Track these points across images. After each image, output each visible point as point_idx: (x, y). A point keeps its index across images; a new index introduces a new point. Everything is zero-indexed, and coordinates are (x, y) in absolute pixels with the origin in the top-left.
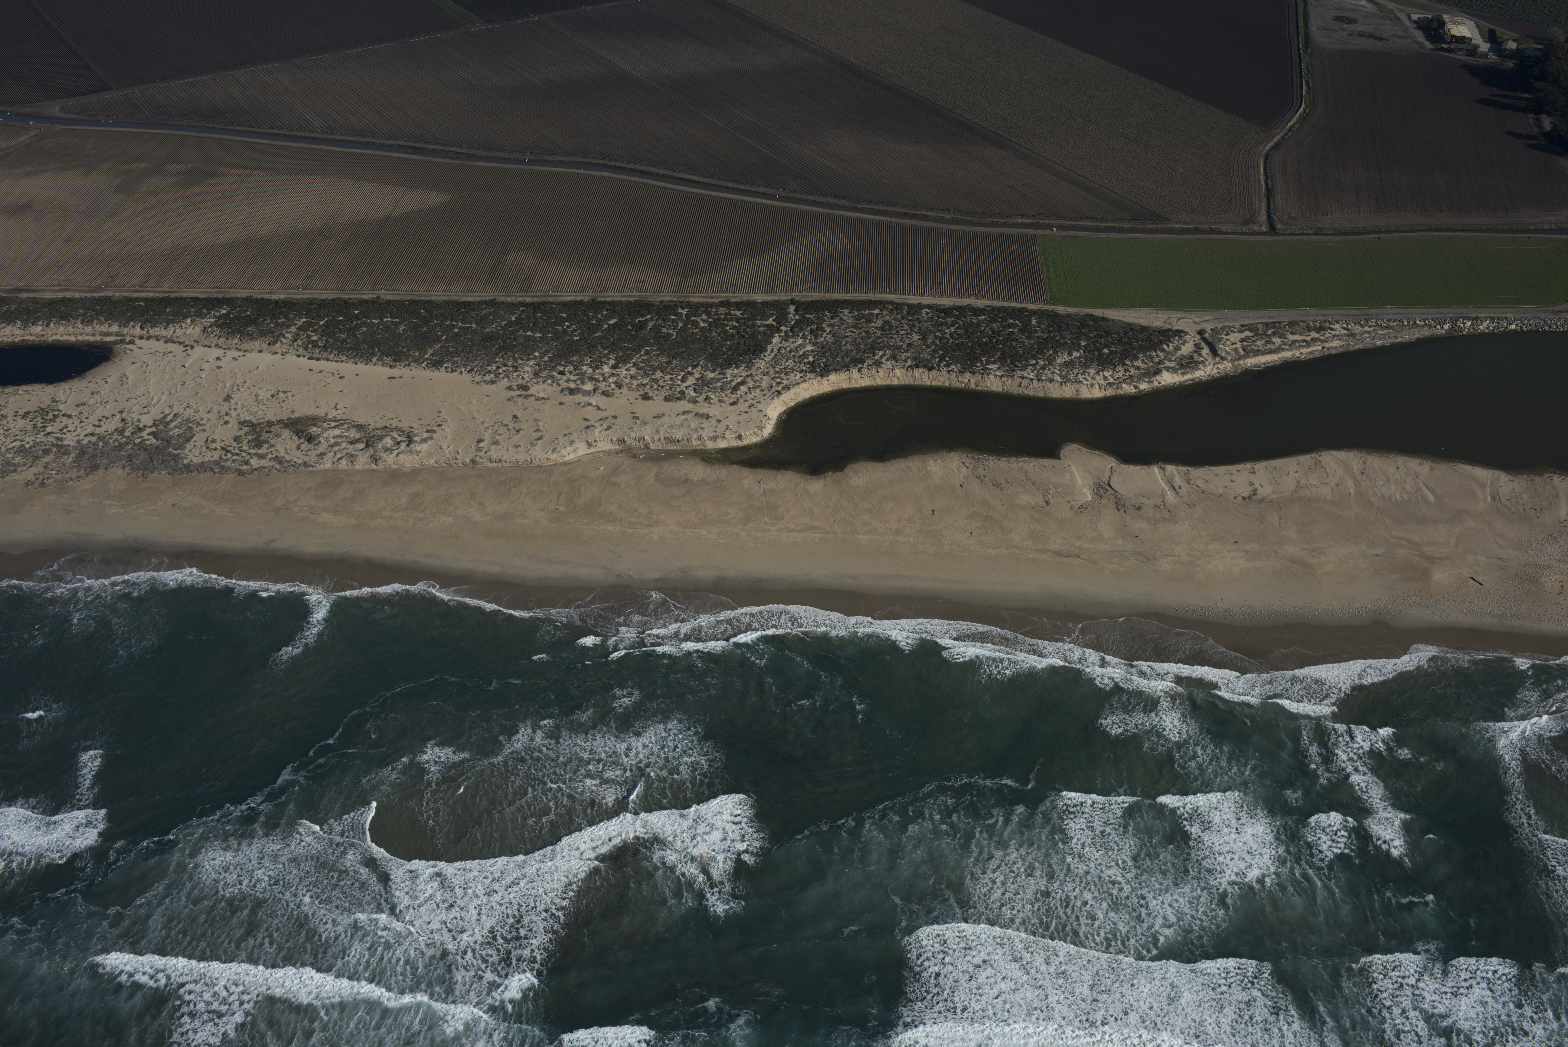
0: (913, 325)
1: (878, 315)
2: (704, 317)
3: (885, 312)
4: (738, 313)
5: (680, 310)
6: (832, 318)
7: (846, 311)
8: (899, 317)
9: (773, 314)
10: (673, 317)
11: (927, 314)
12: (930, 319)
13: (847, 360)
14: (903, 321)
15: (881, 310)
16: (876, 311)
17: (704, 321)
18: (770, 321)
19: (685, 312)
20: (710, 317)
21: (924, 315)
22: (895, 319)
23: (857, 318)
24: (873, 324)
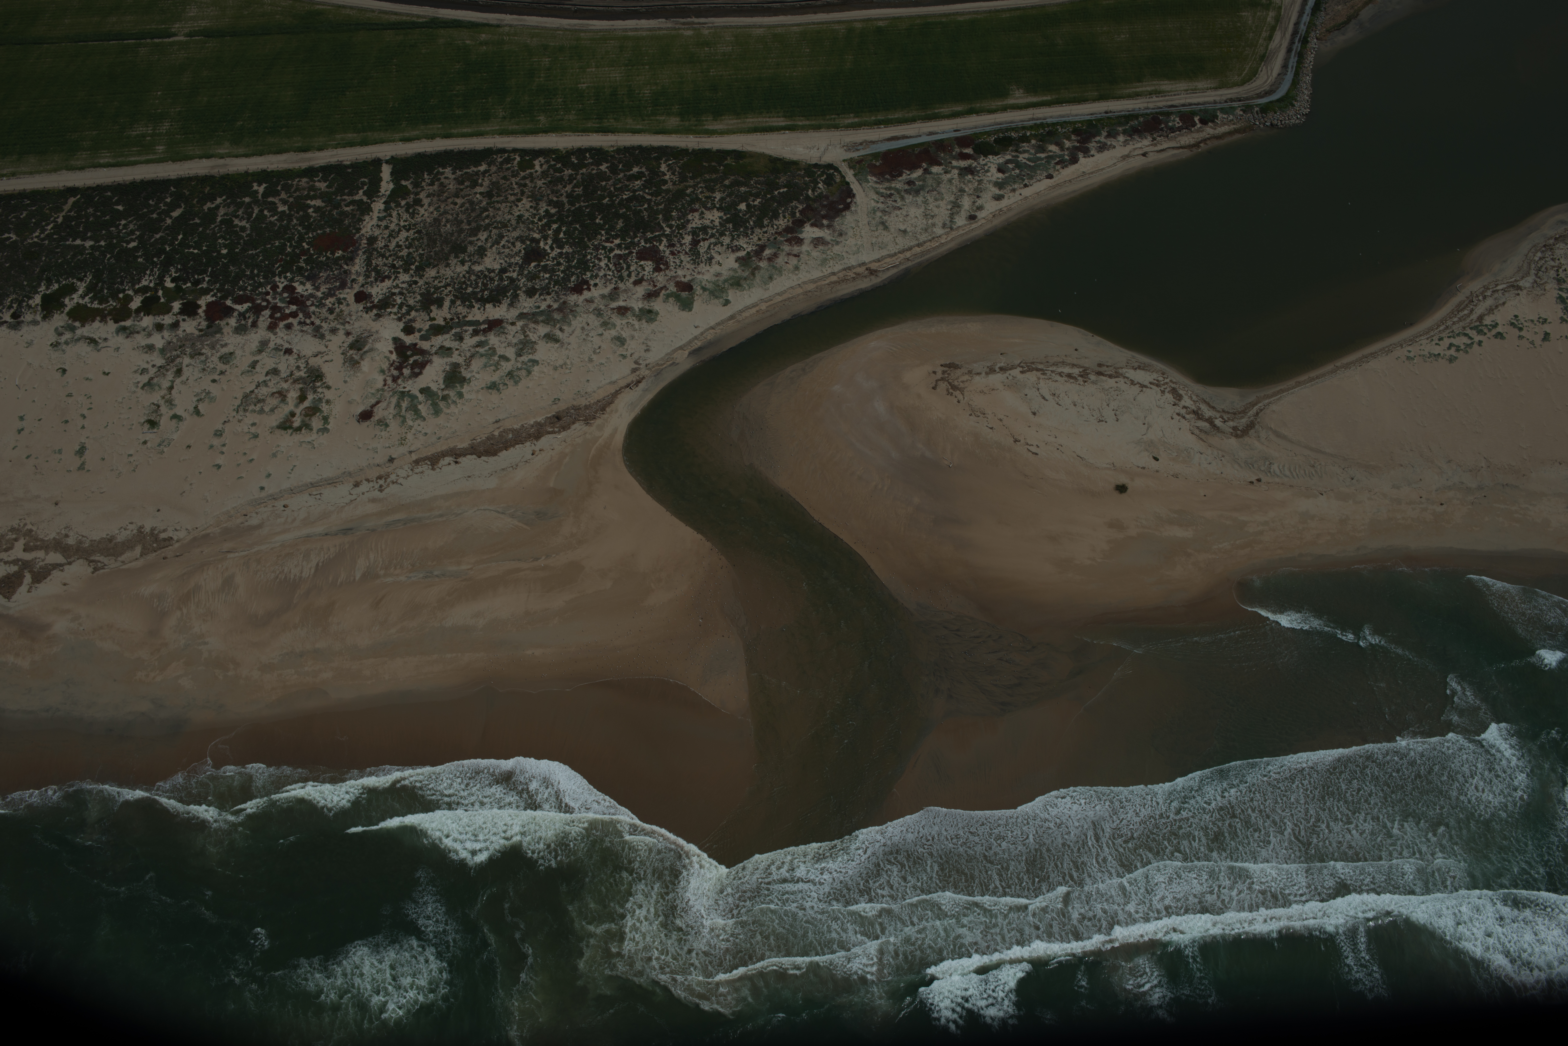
0: (525, 185)
1: (485, 172)
2: (283, 195)
3: (494, 169)
4: (322, 186)
5: (255, 187)
6: (432, 184)
7: (448, 171)
8: (509, 173)
9: (364, 184)
10: (247, 200)
11: (541, 165)
12: (544, 174)
13: (447, 249)
14: (513, 180)
15: (489, 165)
16: (483, 168)
17: (284, 202)
18: (360, 196)
19: (261, 189)
20: (289, 197)
21: (537, 168)
22: (505, 178)
23: (460, 181)
24: (479, 189)
